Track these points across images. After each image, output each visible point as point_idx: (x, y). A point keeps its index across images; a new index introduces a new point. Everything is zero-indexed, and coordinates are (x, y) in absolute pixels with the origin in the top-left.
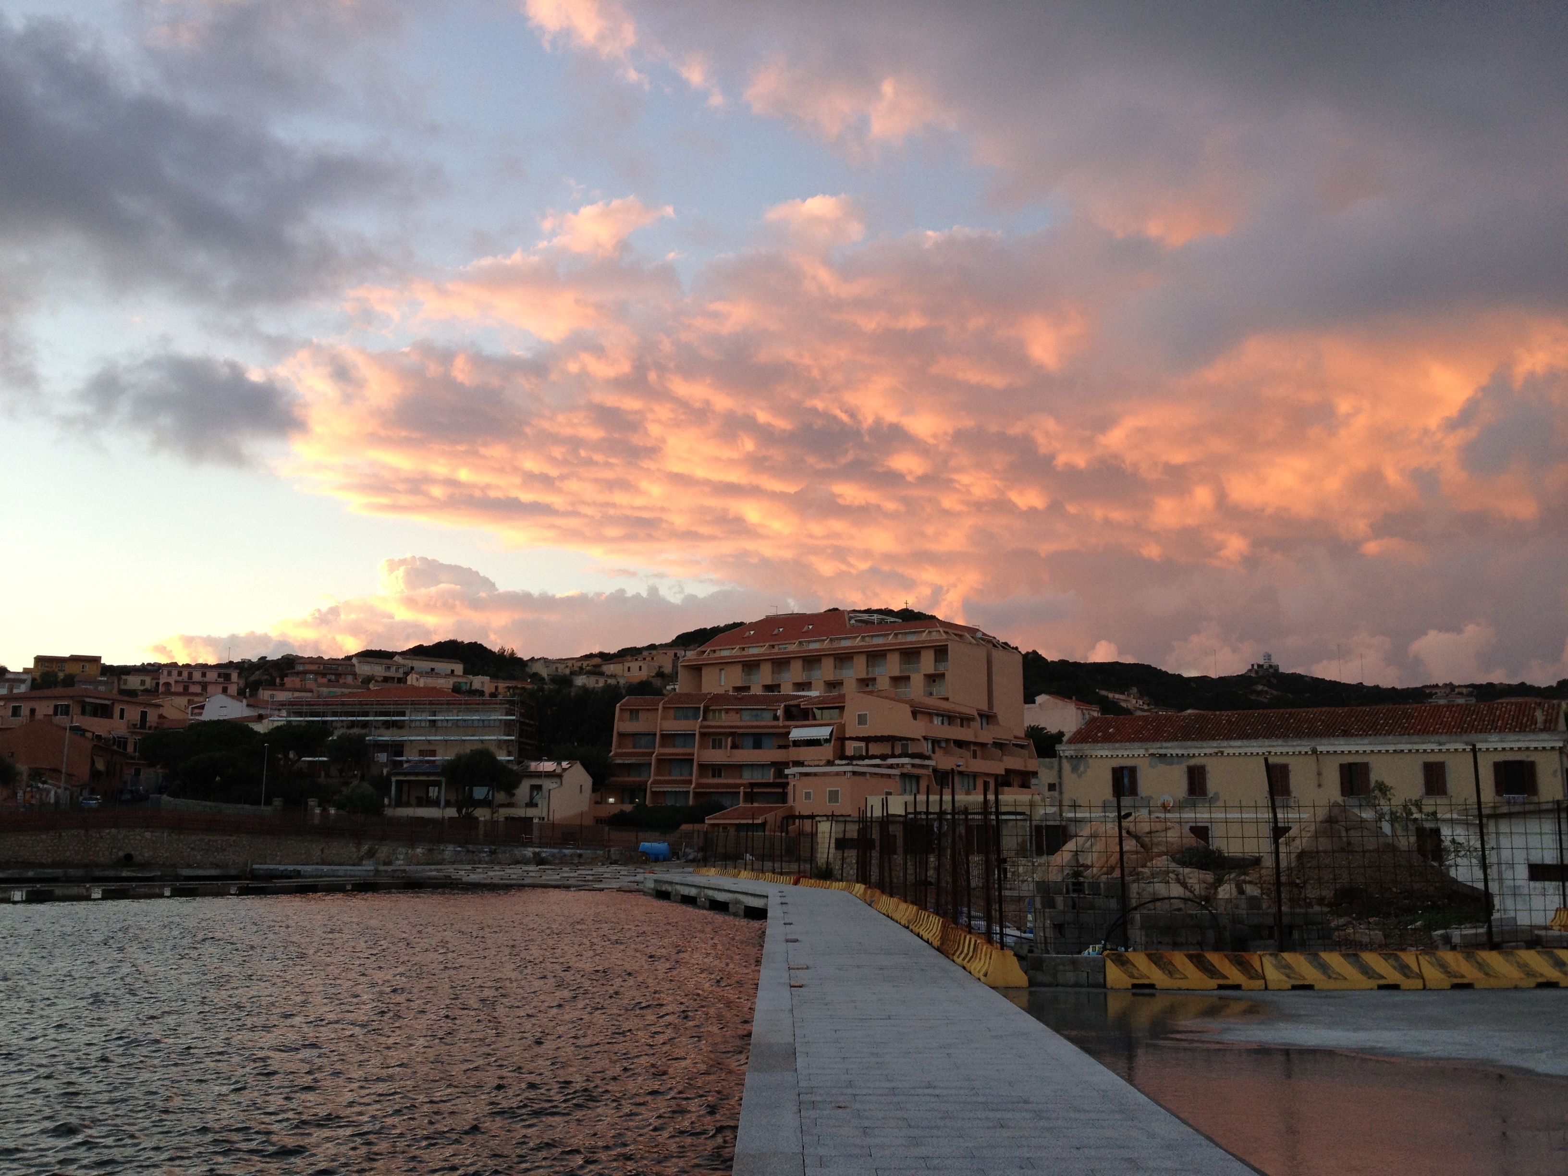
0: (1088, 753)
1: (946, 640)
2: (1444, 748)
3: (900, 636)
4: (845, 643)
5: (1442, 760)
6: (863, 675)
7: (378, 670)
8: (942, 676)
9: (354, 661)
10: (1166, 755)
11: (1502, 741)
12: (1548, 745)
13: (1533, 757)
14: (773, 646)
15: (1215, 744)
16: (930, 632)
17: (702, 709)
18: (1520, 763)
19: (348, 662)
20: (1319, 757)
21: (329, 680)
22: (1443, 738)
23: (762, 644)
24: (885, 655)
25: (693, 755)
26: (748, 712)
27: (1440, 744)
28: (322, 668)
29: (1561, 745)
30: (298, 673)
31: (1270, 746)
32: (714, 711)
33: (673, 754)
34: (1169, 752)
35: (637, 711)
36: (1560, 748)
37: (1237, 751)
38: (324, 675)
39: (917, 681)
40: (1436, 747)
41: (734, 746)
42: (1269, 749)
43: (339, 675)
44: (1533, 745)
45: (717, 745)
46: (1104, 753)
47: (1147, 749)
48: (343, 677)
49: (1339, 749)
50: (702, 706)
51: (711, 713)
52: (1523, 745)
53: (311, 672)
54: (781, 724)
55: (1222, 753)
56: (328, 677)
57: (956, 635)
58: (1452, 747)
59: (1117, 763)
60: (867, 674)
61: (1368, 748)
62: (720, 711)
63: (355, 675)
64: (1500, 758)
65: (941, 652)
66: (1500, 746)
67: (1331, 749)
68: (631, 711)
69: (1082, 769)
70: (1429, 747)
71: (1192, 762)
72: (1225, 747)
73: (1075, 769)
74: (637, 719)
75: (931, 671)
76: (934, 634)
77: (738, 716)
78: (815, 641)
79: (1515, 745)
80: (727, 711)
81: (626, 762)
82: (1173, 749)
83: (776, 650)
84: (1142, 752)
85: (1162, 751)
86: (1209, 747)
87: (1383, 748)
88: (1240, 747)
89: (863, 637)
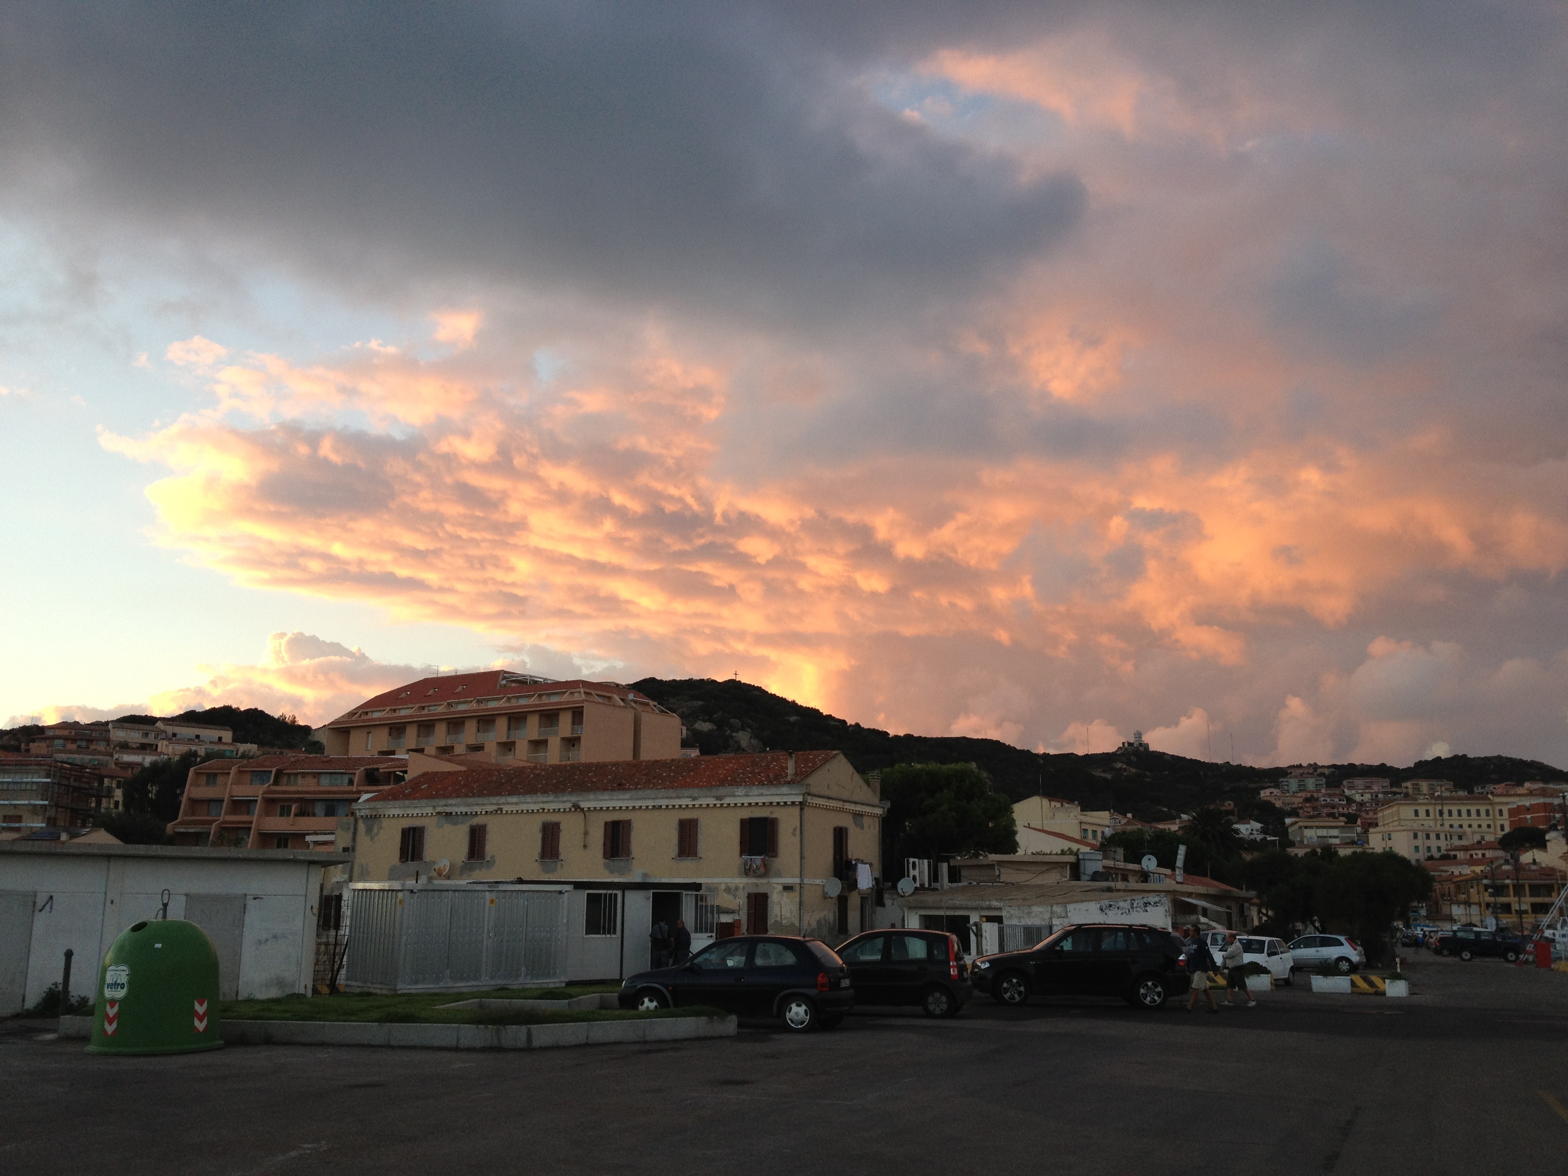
0: (381, 812)
1: (582, 701)
2: (697, 803)
3: (544, 697)
4: (492, 705)
5: (696, 817)
6: (504, 739)
7: (135, 736)
8: (578, 739)
9: (110, 726)
10: (451, 813)
11: (747, 795)
12: (789, 799)
13: (777, 813)
14: (423, 708)
15: (494, 800)
16: (572, 693)
17: (273, 773)
18: (765, 820)
19: (103, 728)
20: (587, 814)
21: (79, 747)
22: (695, 792)
23: (412, 706)
24: (525, 718)
25: (251, 822)
26: (328, 777)
27: (694, 799)
28: (73, 733)
29: (801, 800)
30: (46, 739)
31: (543, 802)
32: (289, 775)
33: (234, 822)
34: (454, 810)
35: (215, 775)
36: (800, 803)
37: (514, 808)
38: (74, 740)
39: (554, 743)
40: (690, 803)
41: (301, 813)
42: (542, 806)
43: (90, 741)
44: (776, 799)
45: (285, 812)
46: (396, 812)
47: (434, 807)
48: (94, 743)
49: (605, 805)
50: (274, 770)
51: (285, 778)
52: (766, 800)
53: (59, 737)
54: (354, 790)
55: (501, 810)
56: (79, 743)
57: (598, 695)
58: (704, 801)
59: (407, 823)
60: (508, 737)
61: (630, 804)
62: (296, 774)
63: (108, 741)
64: (746, 814)
65: (578, 714)
66: (746, 801)
67: (598, 805)
68: (208, 775)
69: (375, 831)
70: (684, 802)
71: (476, 821)
72: (504, 804)
73: (369, 831)
74: (214, 783)
75: (568, 734)
76: (576, 695)
77: (316, 780)
78: (464, 702)
79: (760, 800)
80: (304, 775)
81: (190, 831)
82: (457, 806)
83: (426, 712)
84: (429, 810)
85: (448, 809)
86: (489, 804)
87: (644, 803)
88: (516, 804)
89: (509, 699)
